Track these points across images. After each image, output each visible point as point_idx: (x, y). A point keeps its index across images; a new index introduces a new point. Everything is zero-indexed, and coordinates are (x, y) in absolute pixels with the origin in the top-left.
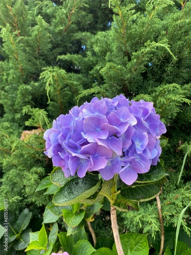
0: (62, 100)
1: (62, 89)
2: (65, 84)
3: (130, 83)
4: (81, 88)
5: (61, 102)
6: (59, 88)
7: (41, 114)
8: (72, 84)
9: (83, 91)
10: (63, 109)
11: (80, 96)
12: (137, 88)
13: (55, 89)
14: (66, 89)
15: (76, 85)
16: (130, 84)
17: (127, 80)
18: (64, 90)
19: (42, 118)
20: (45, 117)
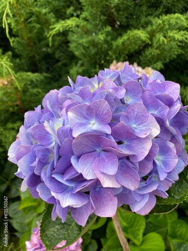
0: (29, 35)
1: (27, 20)
2: (29, 13)
3: (118, 10)
4: (51, 17)
5: (29, 38)
6: (22, 20)
7: (4, 65)
8: (40, 13)
9: (55, 26)
10: (32, 46)
11: (53, 32)
12: (127, 18)
13: (16, 21)
14: (32, 19)
15: (45, 14)
16: (118, 13)
17: (115, 7)
18: (29, 20)
19: (6, 71)
20: (10, 70)
